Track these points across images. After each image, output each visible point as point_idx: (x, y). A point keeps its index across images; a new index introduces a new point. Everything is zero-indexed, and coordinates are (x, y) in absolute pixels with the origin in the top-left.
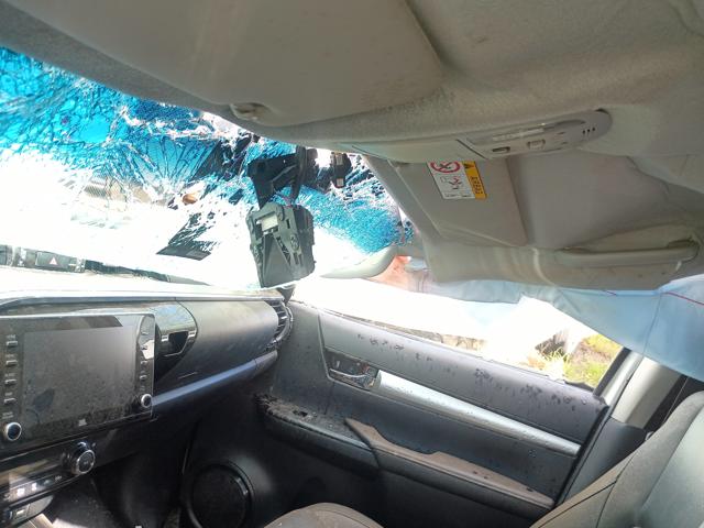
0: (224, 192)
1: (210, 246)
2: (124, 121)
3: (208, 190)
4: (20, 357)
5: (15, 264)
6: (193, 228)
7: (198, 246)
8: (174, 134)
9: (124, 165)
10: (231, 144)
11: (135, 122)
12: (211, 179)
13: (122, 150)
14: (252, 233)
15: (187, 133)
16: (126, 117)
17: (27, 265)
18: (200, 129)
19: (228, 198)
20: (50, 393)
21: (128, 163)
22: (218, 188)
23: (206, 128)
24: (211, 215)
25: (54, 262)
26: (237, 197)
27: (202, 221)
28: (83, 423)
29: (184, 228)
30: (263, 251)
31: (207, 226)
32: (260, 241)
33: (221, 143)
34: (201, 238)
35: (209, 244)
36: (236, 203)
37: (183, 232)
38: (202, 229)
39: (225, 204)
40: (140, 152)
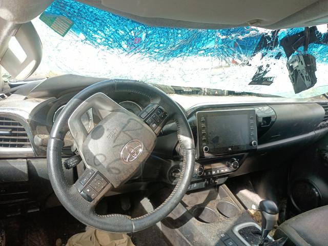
0: (271, 55)
1: (272, 79)
2: (219, 38)
3: (263, 56)
4: (206, 125)
5: (204, 95)
6: (261, 72)
7: (266, 79)
8: (241, 37)
9: (224, 53)
10: (269, 34)
11: (224, 37)
12: (264, 51)
13: (222, 48)
14: (289, 70)
15: (247, 35)
16: (220, 36)
17: (208, 94)
18: (252, 32)
19: (274, 57)
20: (217, 138)
21: (225, 52)
22: (268, 54)
23: (254, 31)
24: (268, 66)
25: (216, 93)
26: (278, 56)
27: (264, 68)
28: (230, 149)
29: (256, 73)
30: (294, 78)
31: (267, 70)
32: (292, 73)
33: (263, 35)
34: (266, 76)
35: (271, 78)
36: (279, 59)
37: (257, 75)
38: (265, 72)
39: (273, 60)
40: (229, 47)
